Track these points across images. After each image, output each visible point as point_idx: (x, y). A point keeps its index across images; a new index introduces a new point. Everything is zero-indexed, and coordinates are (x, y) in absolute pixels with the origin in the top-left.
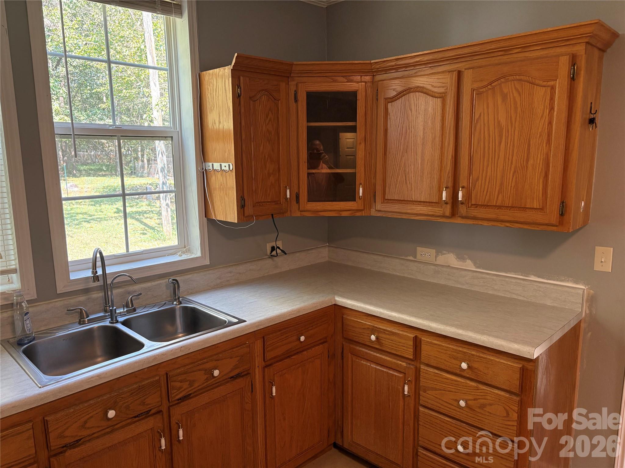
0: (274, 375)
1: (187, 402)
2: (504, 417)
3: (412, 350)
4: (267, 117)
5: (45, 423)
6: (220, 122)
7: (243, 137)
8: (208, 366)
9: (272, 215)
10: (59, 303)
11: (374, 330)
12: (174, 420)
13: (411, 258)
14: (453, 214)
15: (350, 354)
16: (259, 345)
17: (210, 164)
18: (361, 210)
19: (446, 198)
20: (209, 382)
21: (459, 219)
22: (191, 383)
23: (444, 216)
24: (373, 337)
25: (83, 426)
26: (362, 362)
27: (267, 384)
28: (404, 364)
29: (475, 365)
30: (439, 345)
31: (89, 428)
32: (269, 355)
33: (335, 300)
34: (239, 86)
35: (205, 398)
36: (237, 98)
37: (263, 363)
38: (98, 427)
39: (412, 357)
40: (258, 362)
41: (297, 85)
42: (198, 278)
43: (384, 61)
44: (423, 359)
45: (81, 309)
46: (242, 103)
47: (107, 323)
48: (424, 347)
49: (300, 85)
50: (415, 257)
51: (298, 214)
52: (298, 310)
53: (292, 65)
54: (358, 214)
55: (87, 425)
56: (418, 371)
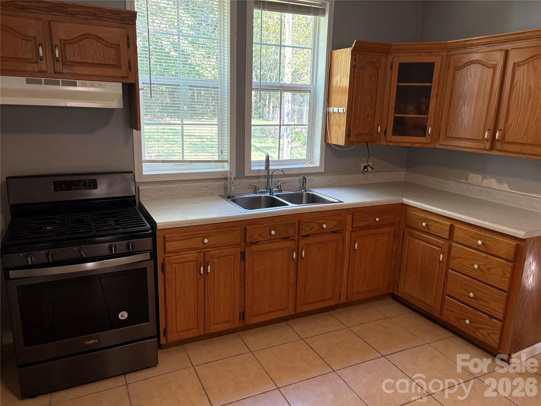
0: (357, 237)
1: (307, 238)
2: (502, 276)
3: (448, 233)
4: (371, 79)
5: (245, 229)
6: (341, 82)
7: (354, 92)
8: (322, 221)
9: (367, 143)
10: (245, 181)
11: (425, 220)
12: (300, 246)
13: (464, 181)
14: (492, 148)
15: (408, 235)
16: (349, 218)
17: (332, 108)
18: (429, 144)
19: (488, 137)
20: (320, 231)
21: (496, 151)
22: (311, 229)
23: (485, 149)
24: (424, 224)
25: (260, 235)
26: (416, 240)
27: (352, 241)
28: (442, 242)
29: (487, 243)
30: (465, 230)
31: (263, 237)
32: (356, 225)
33: (402, 201)
34: (355, 60)
35: (317, 239)
36: (353, 67)
37: (351, 229)
38: (267, 238)
39: (447, 238)
40: (349, 227)
41: (393, 58)
42: (316, 179)
43: (456, 42)
44: (455, 239)
45: (256, 185)
46: (356, 71)
47: (268, 195)
48: (456, 231)
49: (395, 58)
50: (467, 180)
51: (385, 143)
52: (377, 202)
53: (391, 45)
54: (426, 146)
55: (262, 235)
56: (450, 246)
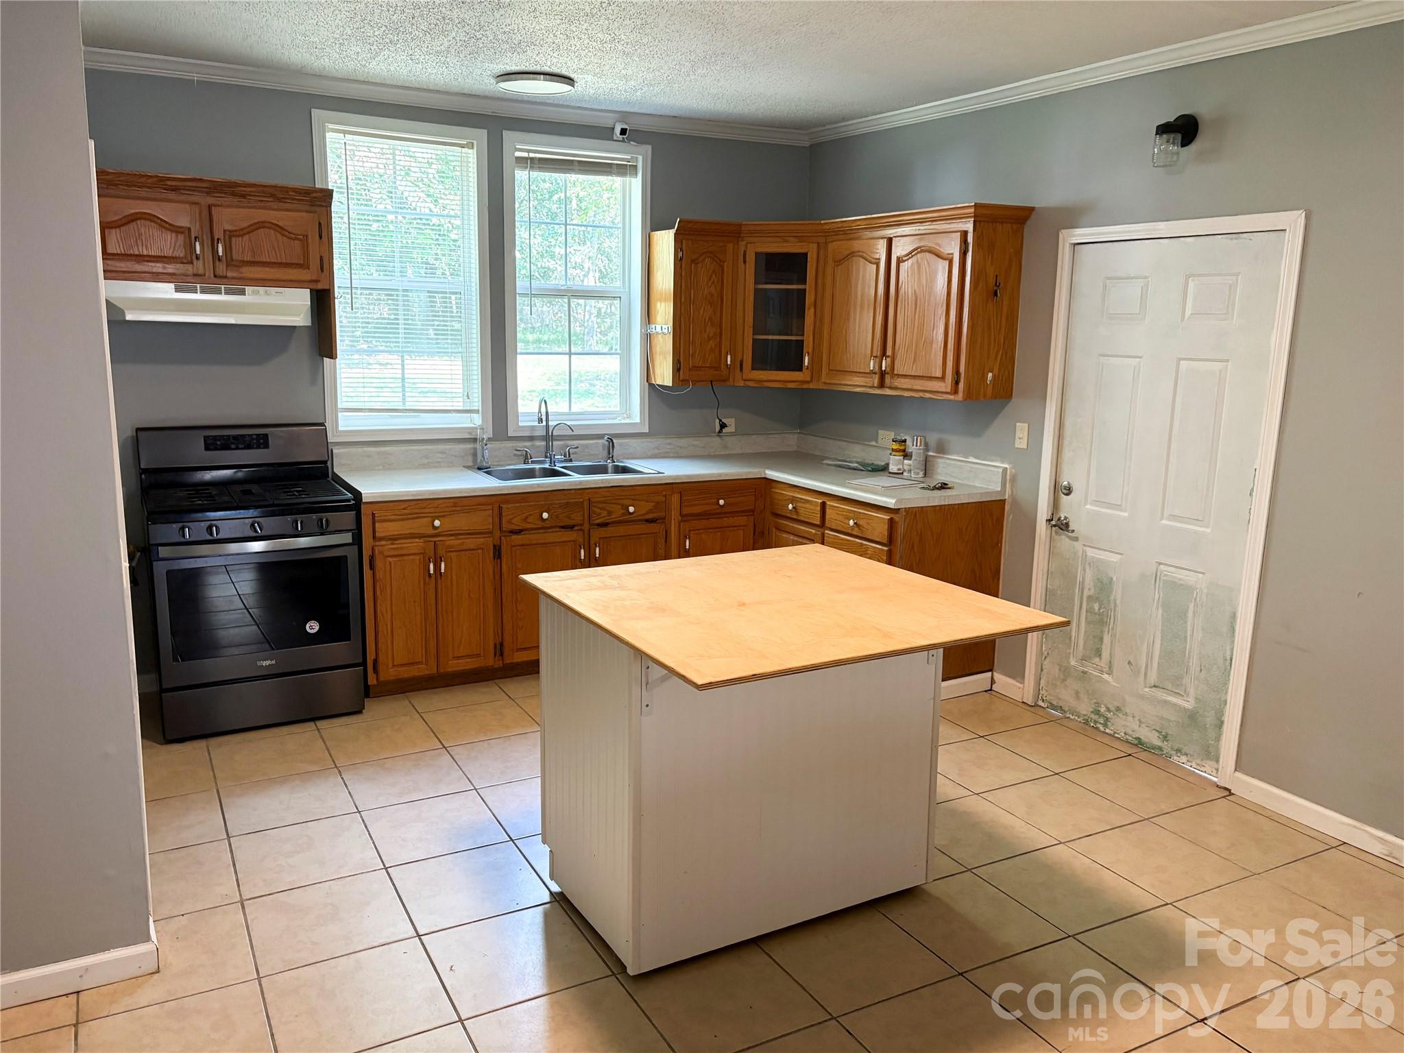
0: (690, 531)
1: (604, 529)
3: (819, 516)
4: (710, 279)
5: (500, 508)
7: (683, 300)
8: (626, 502)
9: (711, 382)
10: (509, 444)
11: (793, 500)
12: (592, 542)
13: (873, 443)
14: (882, 385)
15: (774, 529)
16: (675, 499)
17: (654, 326)
18: (808, 382)
19: (873, 368)
20: (625, 517)
21: (887, 390)
22: (610, 513)
23: (872, 387)
24: (790, 506)
26: (784, 535)
27: (682, 537)
28: (814, 531)
29: (861, 522)
30: (838, 507)
32: (686, 511)
33: (765, 474)
34: (681, 250)
35: (622, 530)
36: (678, 262)
37: (680, 518)
38: (535, 524)
39: (819, 523)
40: (675, 515)
41: (746, 246)
42: (634, 444)
43: (833, 223)
44: (827, 524)
45: (526, 451)
46: (683, 266)
47: (547, 466)
48: (828, 511)
49: (749, 245)
51: (742, 384)
52: (720, 475)
53: (741, 225)
54: (805, 386)
56: (823, 535)
